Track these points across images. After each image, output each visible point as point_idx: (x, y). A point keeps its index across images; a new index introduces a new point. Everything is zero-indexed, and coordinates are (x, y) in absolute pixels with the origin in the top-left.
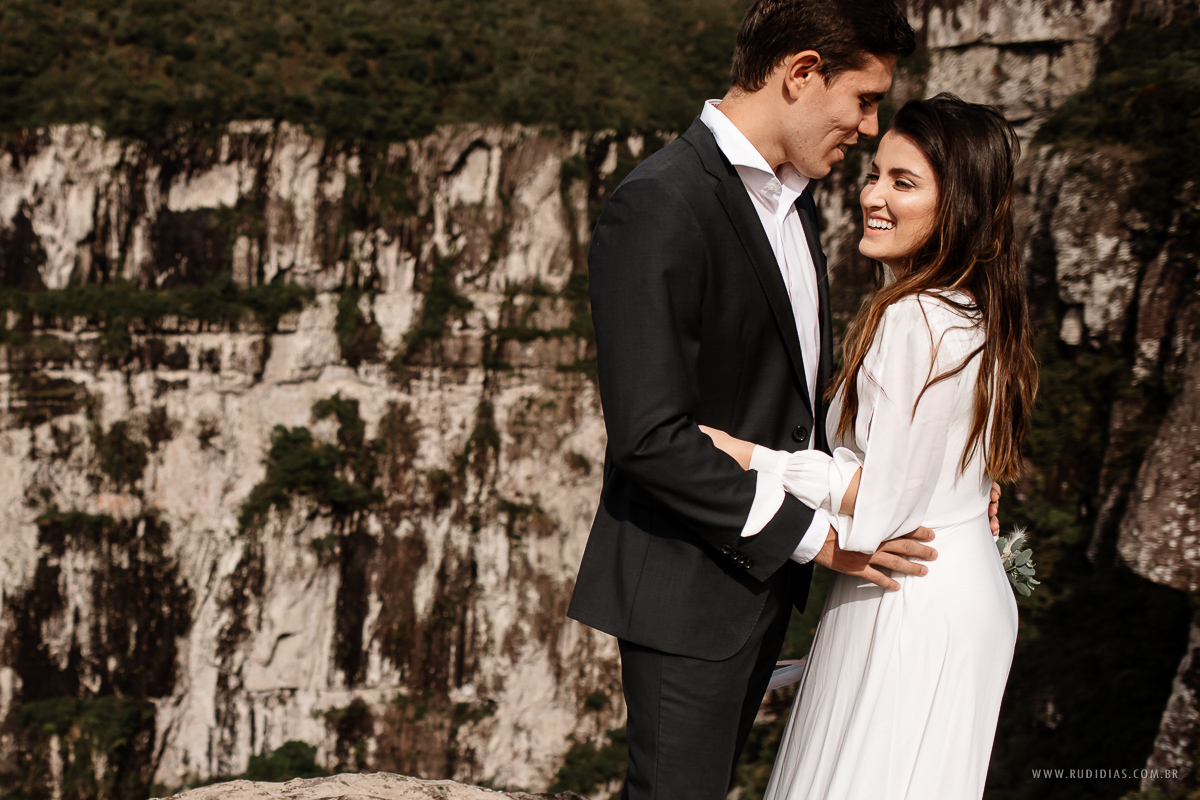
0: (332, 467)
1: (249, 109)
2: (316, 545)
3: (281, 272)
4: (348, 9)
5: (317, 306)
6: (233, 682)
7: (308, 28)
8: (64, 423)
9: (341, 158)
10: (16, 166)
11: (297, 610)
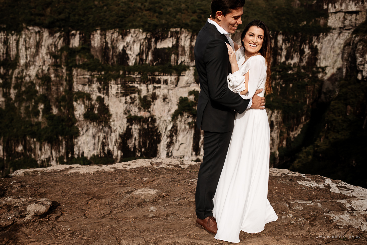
0: (193, 106)
1: (175, 25)
2: (189, 124)
3: (182, 62)
4: (197, 3)
5: (190, 70)
6: (170, 154)
7: (188, 7)
8: (133, 96)
10: (123, 38)
11: (185, 138)
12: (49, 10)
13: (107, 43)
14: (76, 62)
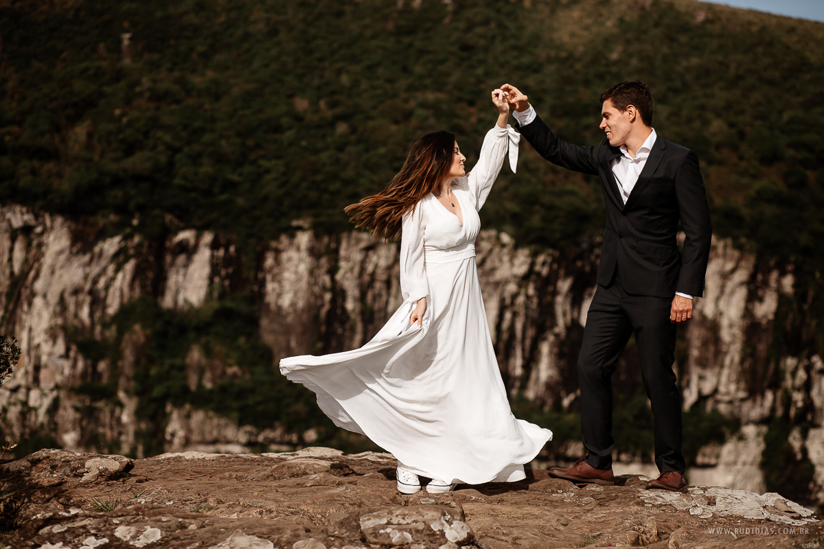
12: (80, 132)
13: (339, 293)
14: (185, 378)
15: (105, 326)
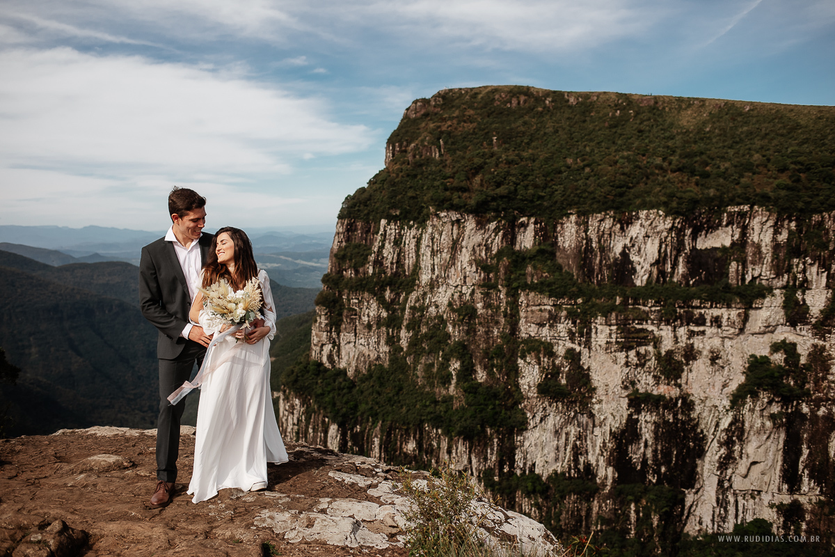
0: (781, 377)
1: (737, 200)
2: (772, 417)
3: (754, 278)
4: (790, 150)
5: (773, 295)
6: (726, 484)
7: (769, 160)
8: (642, 350)
9: (786, 222)
10: (622, 229)
11: (761, 450)
13: (589, 240)
14: (526, 279)
15: (492, 259)
